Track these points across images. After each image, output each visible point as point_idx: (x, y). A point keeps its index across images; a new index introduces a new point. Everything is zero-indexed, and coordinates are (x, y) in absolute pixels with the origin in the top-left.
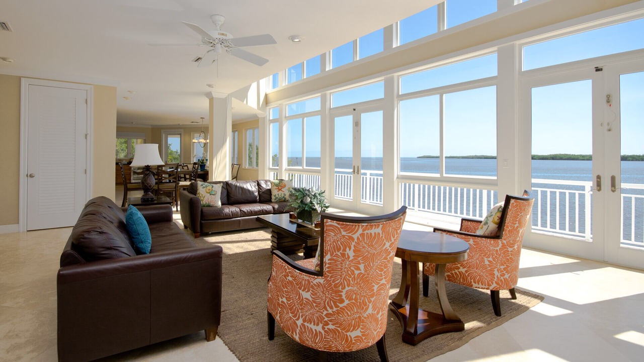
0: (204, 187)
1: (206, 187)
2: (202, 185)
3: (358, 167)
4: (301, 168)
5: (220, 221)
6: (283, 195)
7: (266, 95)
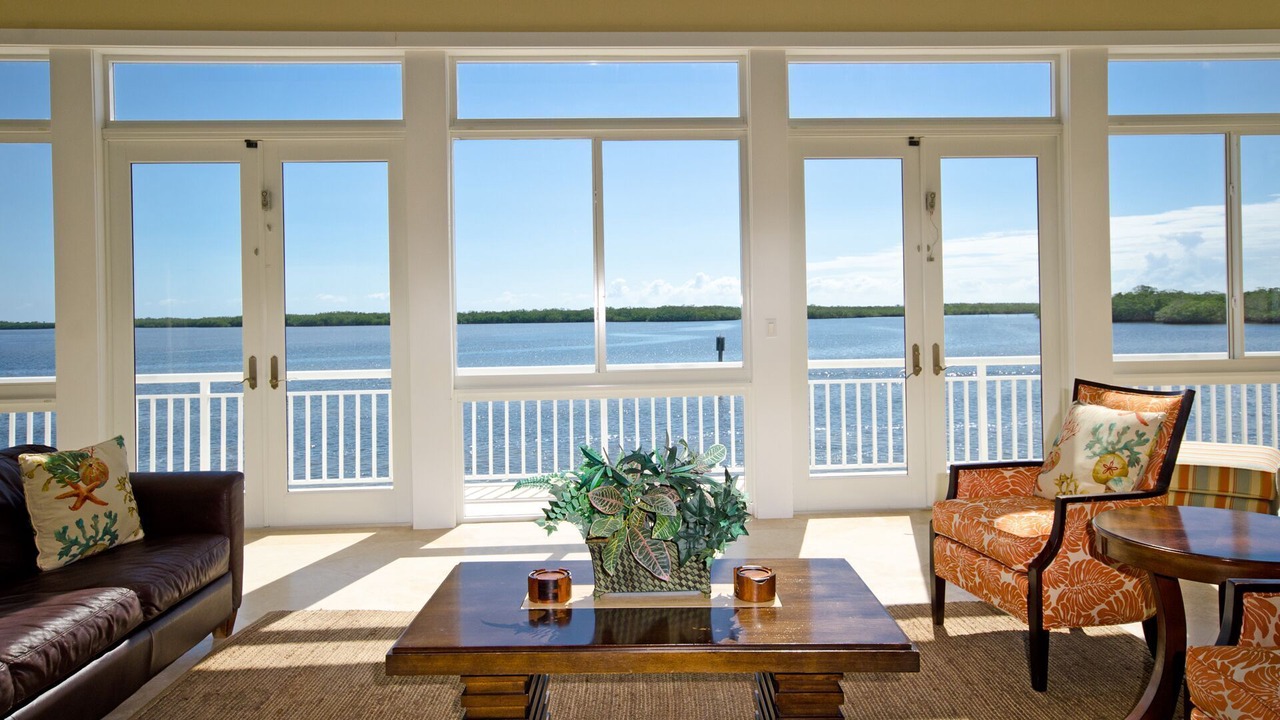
3: (275, 361)
6: (102, 522)
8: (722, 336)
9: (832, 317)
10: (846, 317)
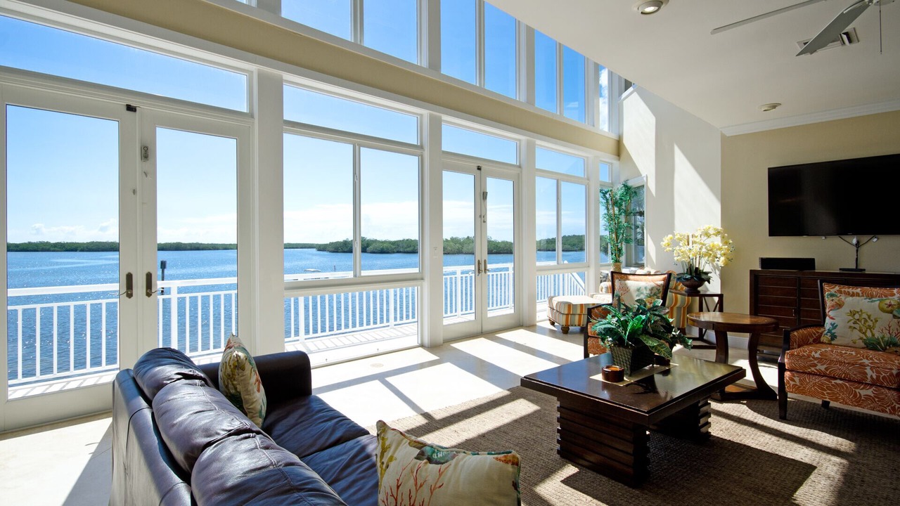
8: (164, 260)
9: (210, 249)
10: (218, 249)
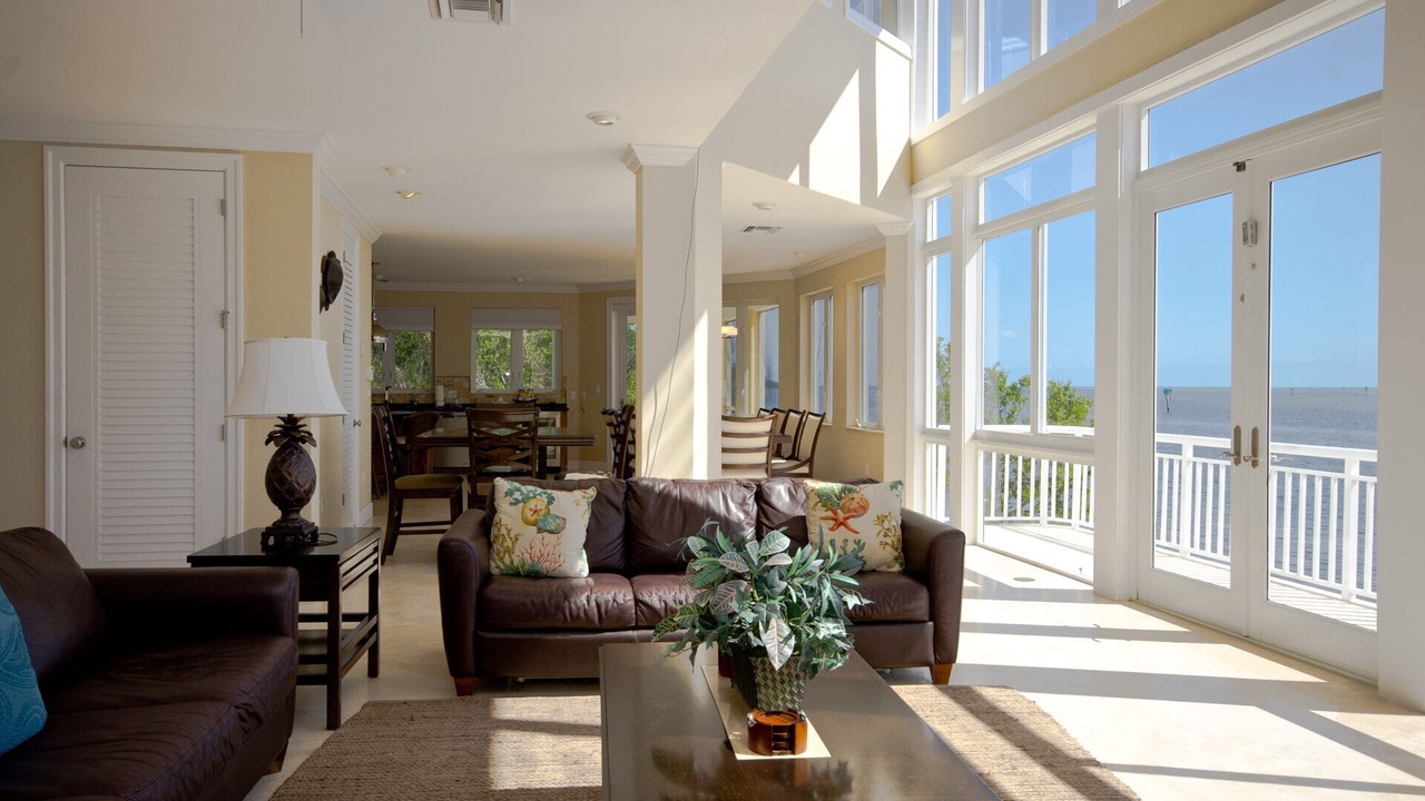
0: (517, 502)
1: (526, 499)
2: (509, 493)
3: (1255, 432)
4: (1024, 429)
5: (550, 637)
6: (851, 546)
7: (910, 150)
